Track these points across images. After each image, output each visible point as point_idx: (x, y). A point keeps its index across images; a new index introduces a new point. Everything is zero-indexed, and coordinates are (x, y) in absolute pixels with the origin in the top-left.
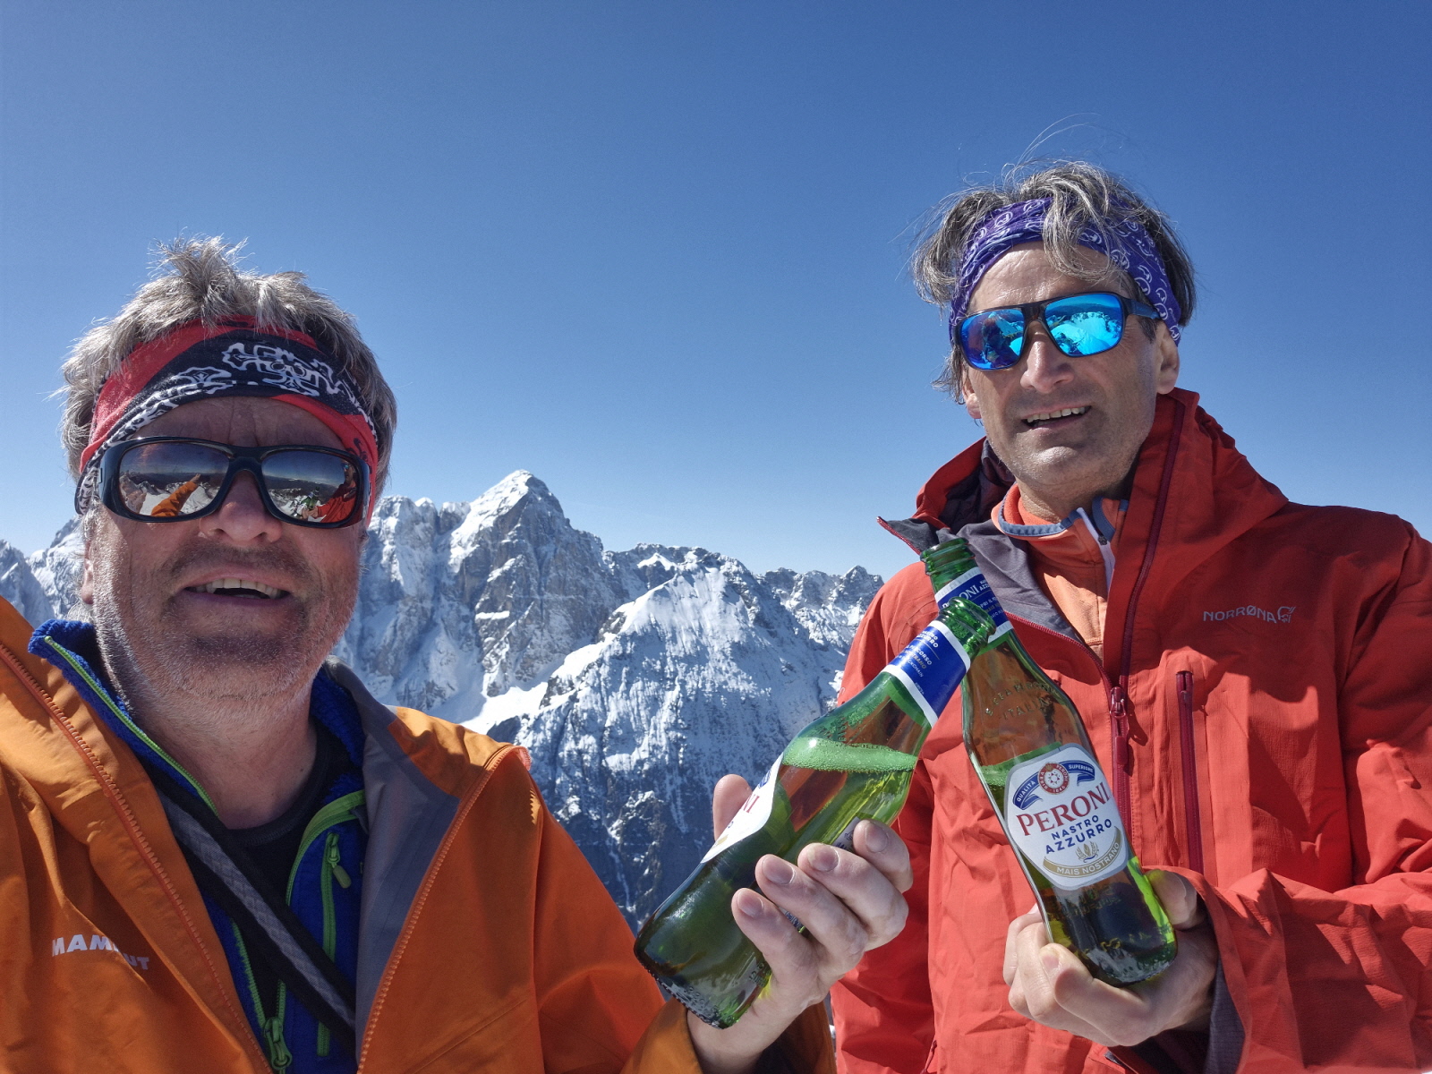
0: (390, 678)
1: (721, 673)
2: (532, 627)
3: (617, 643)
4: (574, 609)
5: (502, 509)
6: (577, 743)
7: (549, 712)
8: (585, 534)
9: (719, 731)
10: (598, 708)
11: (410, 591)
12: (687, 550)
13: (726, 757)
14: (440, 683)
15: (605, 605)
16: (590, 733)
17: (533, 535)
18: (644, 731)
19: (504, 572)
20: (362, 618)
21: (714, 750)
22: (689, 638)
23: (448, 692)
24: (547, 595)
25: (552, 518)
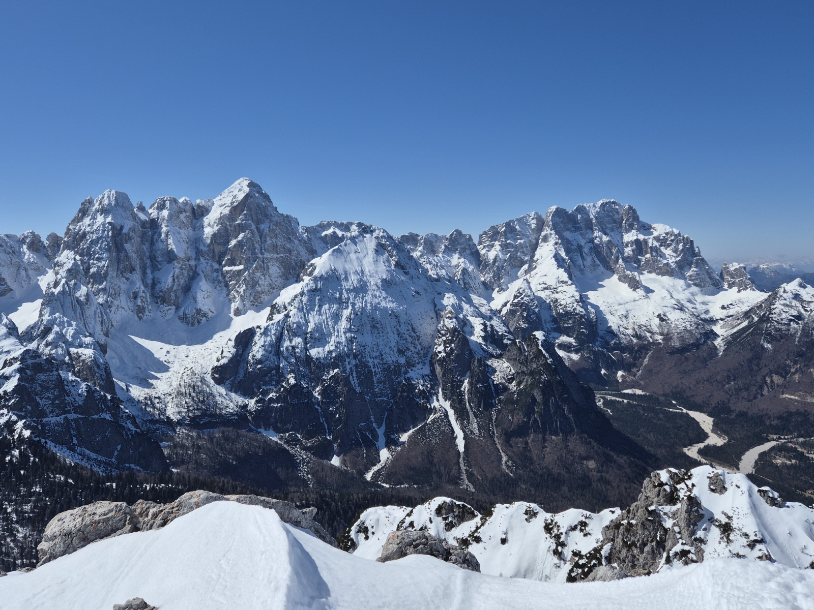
0: (174, 307)
1: (376, 297)
2: (258, 274)
3: (311, 282)
4: (284, 262)
5: (234, 202)
6: (291, 342)
7: (273, 324)
8: (287, 216)
9: (376, 332)
10: (302, 321)
11: (181, 255)
12: (352, 224)
13: (381, 347)
14: (205, 309)
15: (303, 260)
16: (299, 336)
17: (255, 218)
18: (331, 333)
19: (239, 241)
20: (152, 272)
21: (374, 343)
22: (356, 278)
23: (210, 314)
24: (267, 255)
25: (266, 207)
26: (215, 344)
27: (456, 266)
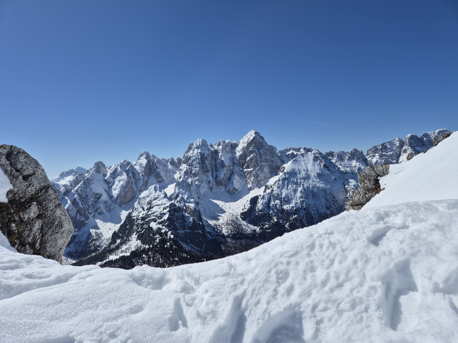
0: (224, 187)
1: (314, 182)
2: (259, 172)
3: (283, 175)
4: (270, 166)
5: (248, 141)
6: (274, 202)
7: (266, 194)
8: (272, 146)
9: (315, 198)
10: (280, 193)
11: (227, 164)
12: (301, 148)
13: (317, 205)
14: (237, 188)
15: (279, 165)
16: (278, 200)
17: (257, 147)
18: (293, 199)
19: (250, 158)
20: (216, 172)
21: (314, 203)
22: (304, 173)
23: (239, 190)
24: (263, 163)
25: (262, 142)
26: (242, 203)
27: (355, 166)
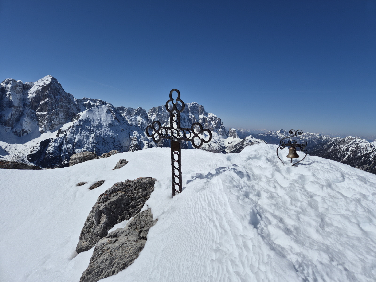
0: (11, 128)
1: (106, 130)
2: (54, 117)
3: (78, 122)
4: (66, 113)
5: (44, 85)
6: (67, 146)
7: (59, 138)
8: (69, 94)
9: (105, 144)
10: (72, 138)
11: (16, 105)
12: (97, 100)
13: (106, 150)
14: (26, 129)
15: (75, 112)
16: (70, 144)
17: (53, 93)
18: (85, 143)
19: (45, 102)
20: (1, 111)
21: (103, 148)
22: (97, 122)
23: (29, 132)
24: (58, 109)
25: (59, 89)
26: (30, 145)
27: (139, 121)
